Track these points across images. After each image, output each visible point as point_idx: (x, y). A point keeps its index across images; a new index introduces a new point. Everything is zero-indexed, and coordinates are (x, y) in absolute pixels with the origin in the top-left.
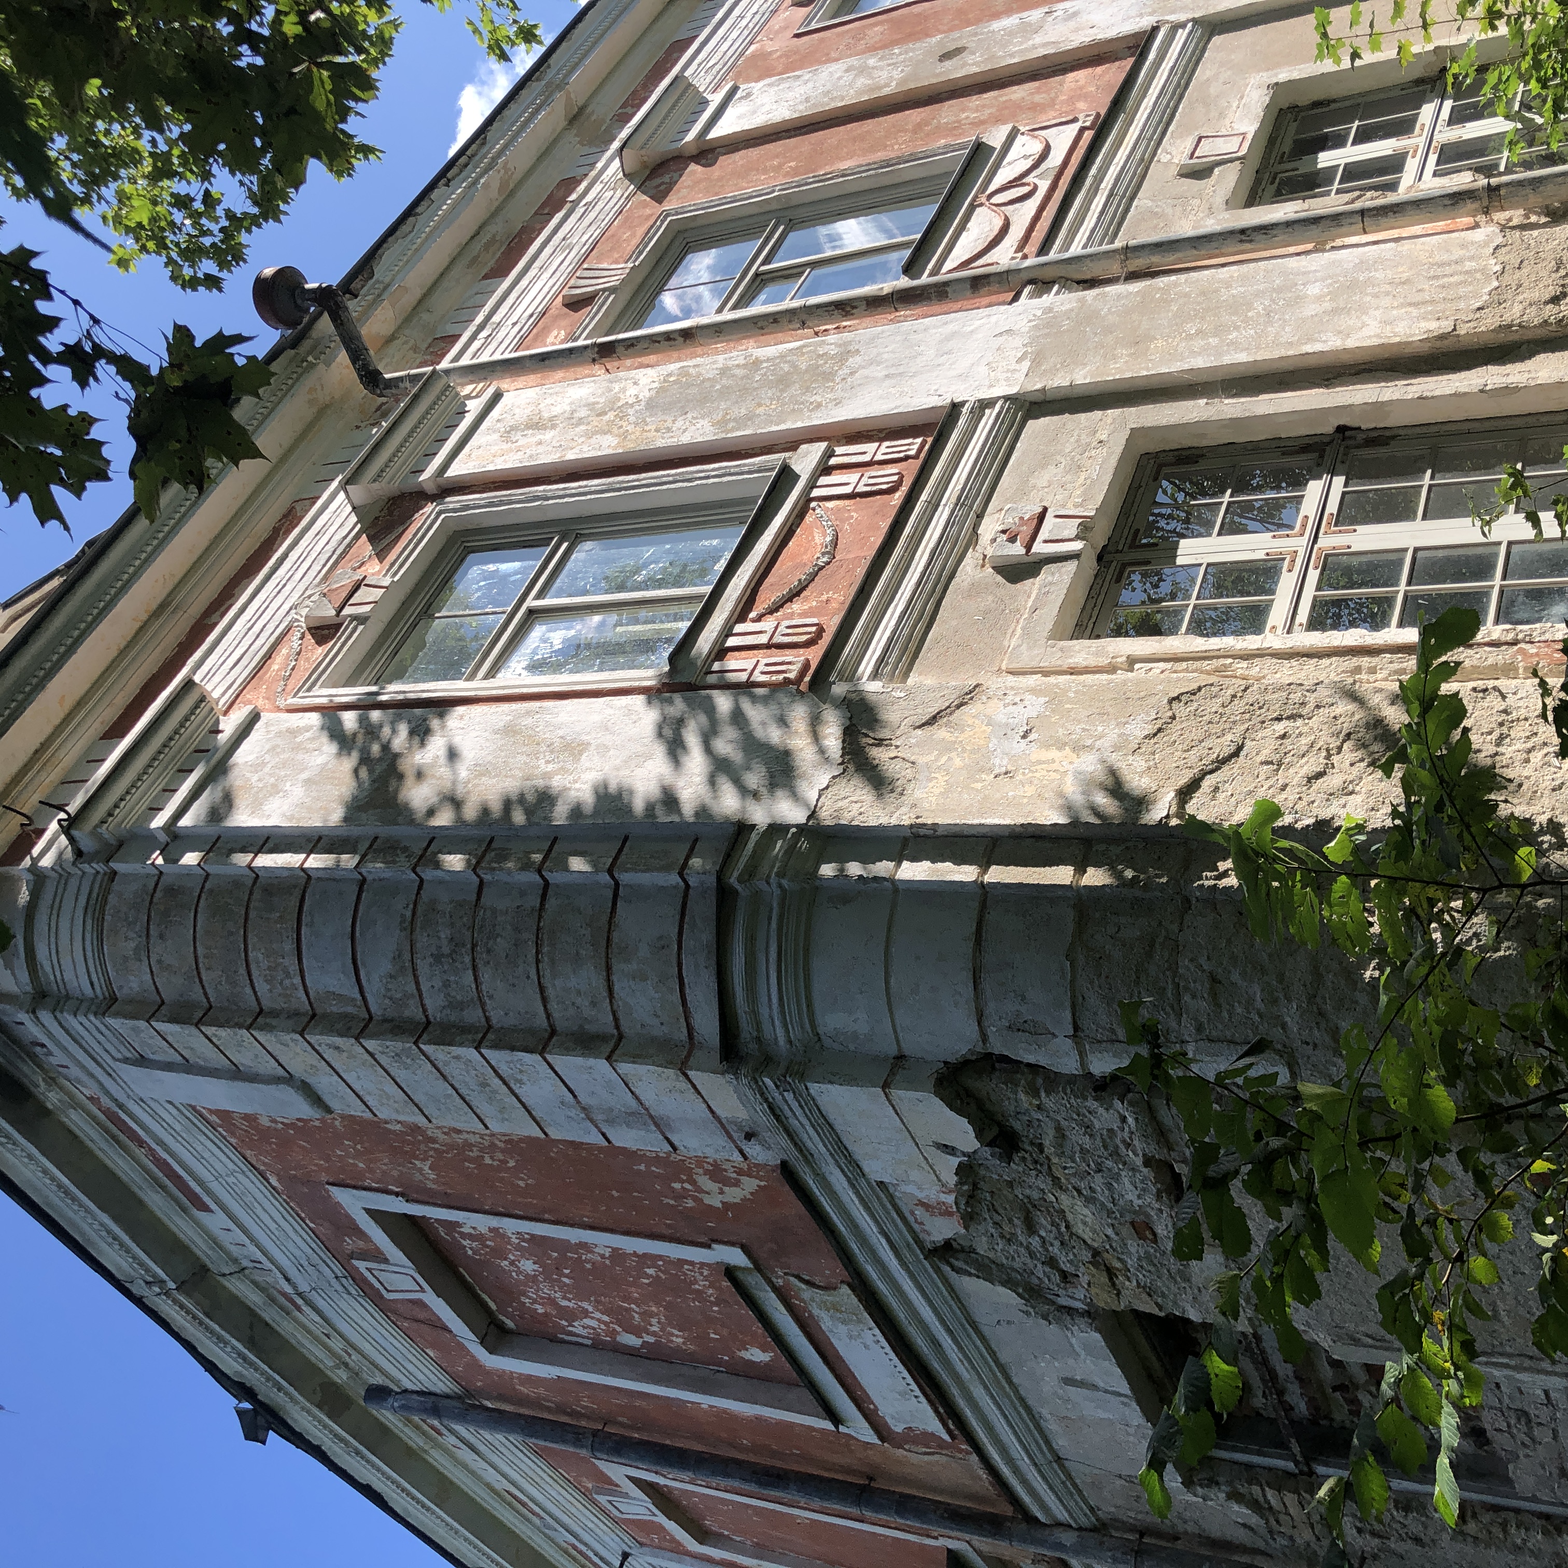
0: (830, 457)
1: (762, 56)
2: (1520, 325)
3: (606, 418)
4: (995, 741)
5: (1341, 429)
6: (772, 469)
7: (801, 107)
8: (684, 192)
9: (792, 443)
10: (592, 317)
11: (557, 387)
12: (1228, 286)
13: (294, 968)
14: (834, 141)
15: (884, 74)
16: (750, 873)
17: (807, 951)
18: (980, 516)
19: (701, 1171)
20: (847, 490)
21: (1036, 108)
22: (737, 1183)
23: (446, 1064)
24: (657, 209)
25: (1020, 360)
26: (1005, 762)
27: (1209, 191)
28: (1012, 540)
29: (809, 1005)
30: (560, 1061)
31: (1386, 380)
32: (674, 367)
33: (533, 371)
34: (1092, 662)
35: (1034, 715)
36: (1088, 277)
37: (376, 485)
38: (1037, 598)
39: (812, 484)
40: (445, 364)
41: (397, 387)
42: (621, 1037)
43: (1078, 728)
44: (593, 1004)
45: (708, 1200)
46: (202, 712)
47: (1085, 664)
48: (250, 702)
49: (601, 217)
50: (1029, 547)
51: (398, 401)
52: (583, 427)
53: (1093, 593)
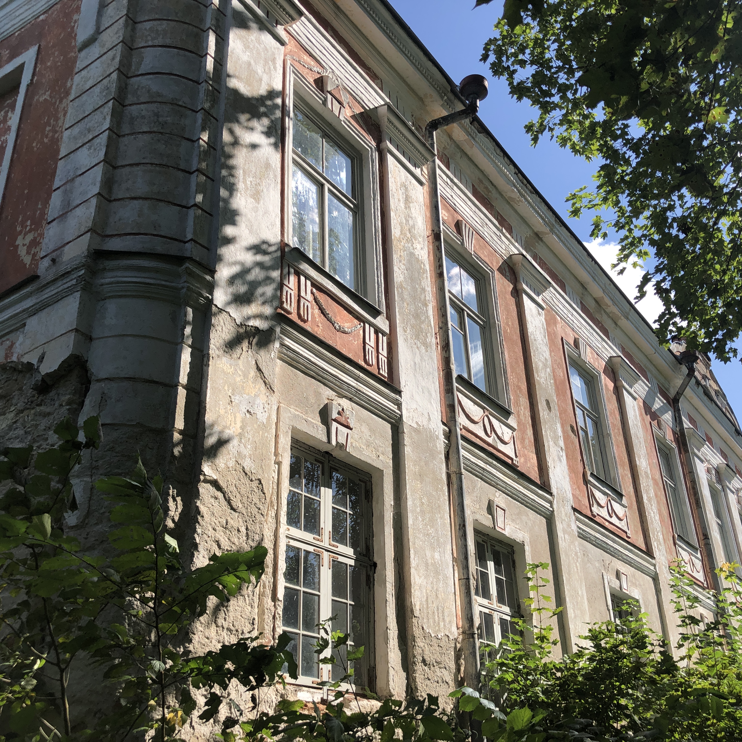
0: (382, 334)
1: (555, 322)
2: (415, 645)
3: (408, 233)
4: (247, 397)
5: (375, 565)
6: (379, 306)
7: (532, 337)
8: (501, 281)
9: (390, 317)
10: (452, 232)
11: (423, 212)
12: (441, 518)
13: (156, 42)
14: (517, 350)
15: (543, 375)
16: (191, 274)
17: (149, 298)
18: (350, 399)
19: (36, 235)
20: (367, 341)
21: (523, 440)
22: (28, 253)
23: (102, 113)
24: (495, 269)
25: (417, 423)
26: (236, 401)
27: (482, 513)
28: (339, 413)
29: (120, 296)
30: (99, 170)
31: (395, 586)
32: (427, 267)
33: (431, 202)
34: (280, 445)
35: (258, 417)
36: (450, 456)
37: (386, 120)
38: (312, 422)
39: (371, 325)
40: (437, 161)
41: (429, 137)
42: (110, 201)
43: (250, 436)
44: (128, 189)
45: (20, 238)
46: (287, 18)
47: (280, 442)
48: (289, 42)
49: (494, 242)
50: (335, 420)
51: (423, 136)
52: (404, 221)
53: (311, 449)
